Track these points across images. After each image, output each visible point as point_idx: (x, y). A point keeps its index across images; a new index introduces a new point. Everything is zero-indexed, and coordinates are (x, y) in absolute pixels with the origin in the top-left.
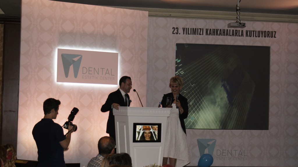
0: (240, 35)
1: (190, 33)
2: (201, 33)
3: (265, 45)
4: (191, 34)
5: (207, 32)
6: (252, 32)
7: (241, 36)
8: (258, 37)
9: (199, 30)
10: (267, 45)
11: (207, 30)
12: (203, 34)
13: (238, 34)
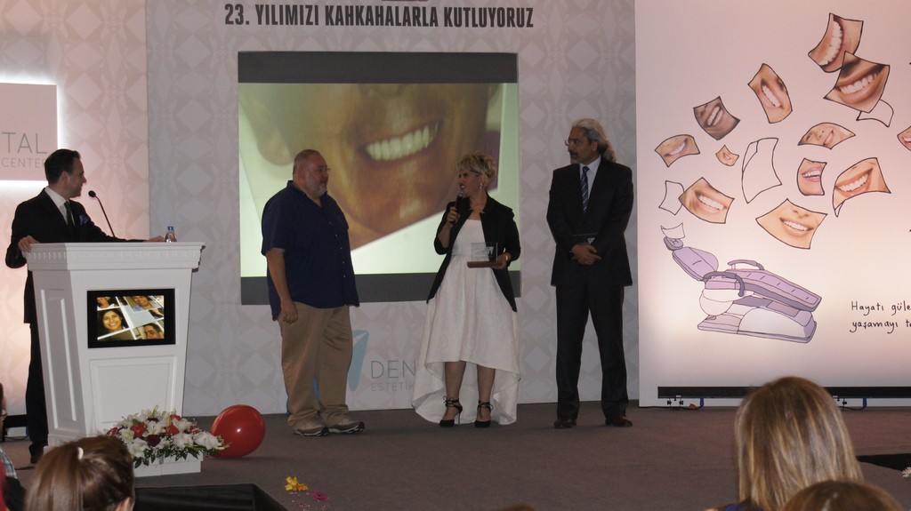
0: (428, 21)
1: (277, 19)
2: (312, 19)
3: (501, 49)
4: (282, 23)
5: (328, 16)
6: (463, 13)
7: (431, 25)
8: (481, 26)
9: (306, 12)
10: (508, 50)
11: (329, 10)
12: (317, 23)
13: (421, 19)
